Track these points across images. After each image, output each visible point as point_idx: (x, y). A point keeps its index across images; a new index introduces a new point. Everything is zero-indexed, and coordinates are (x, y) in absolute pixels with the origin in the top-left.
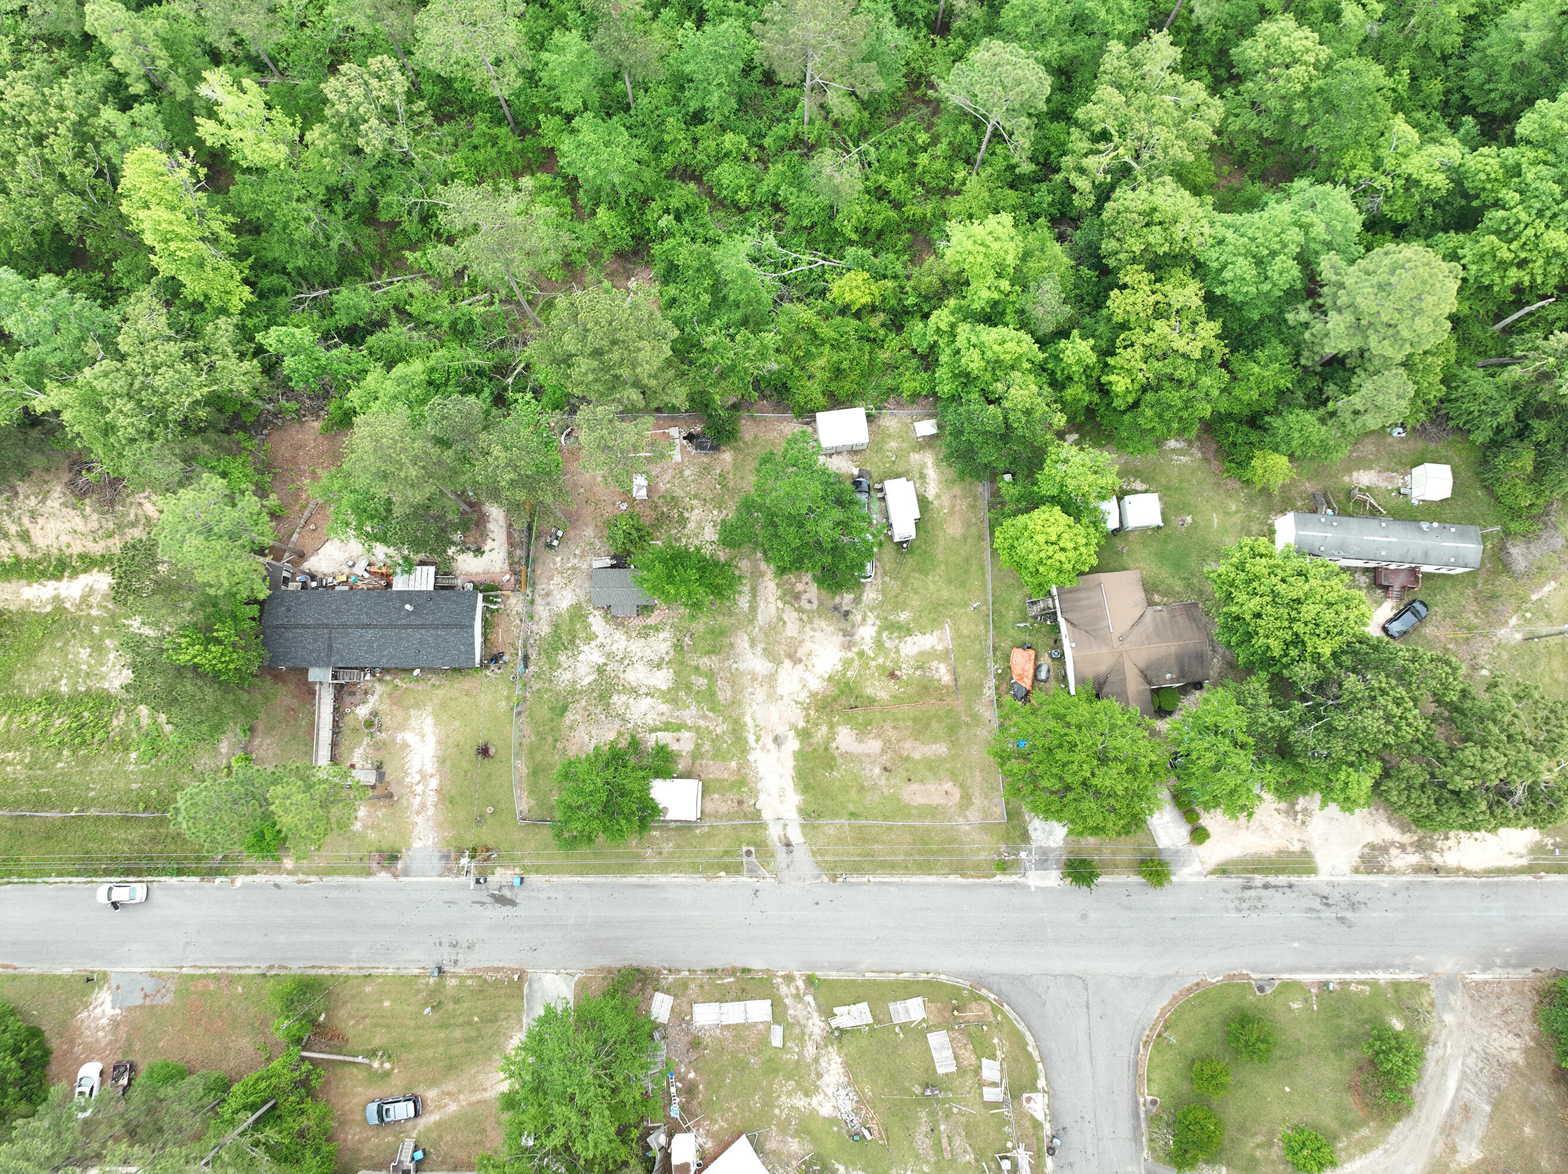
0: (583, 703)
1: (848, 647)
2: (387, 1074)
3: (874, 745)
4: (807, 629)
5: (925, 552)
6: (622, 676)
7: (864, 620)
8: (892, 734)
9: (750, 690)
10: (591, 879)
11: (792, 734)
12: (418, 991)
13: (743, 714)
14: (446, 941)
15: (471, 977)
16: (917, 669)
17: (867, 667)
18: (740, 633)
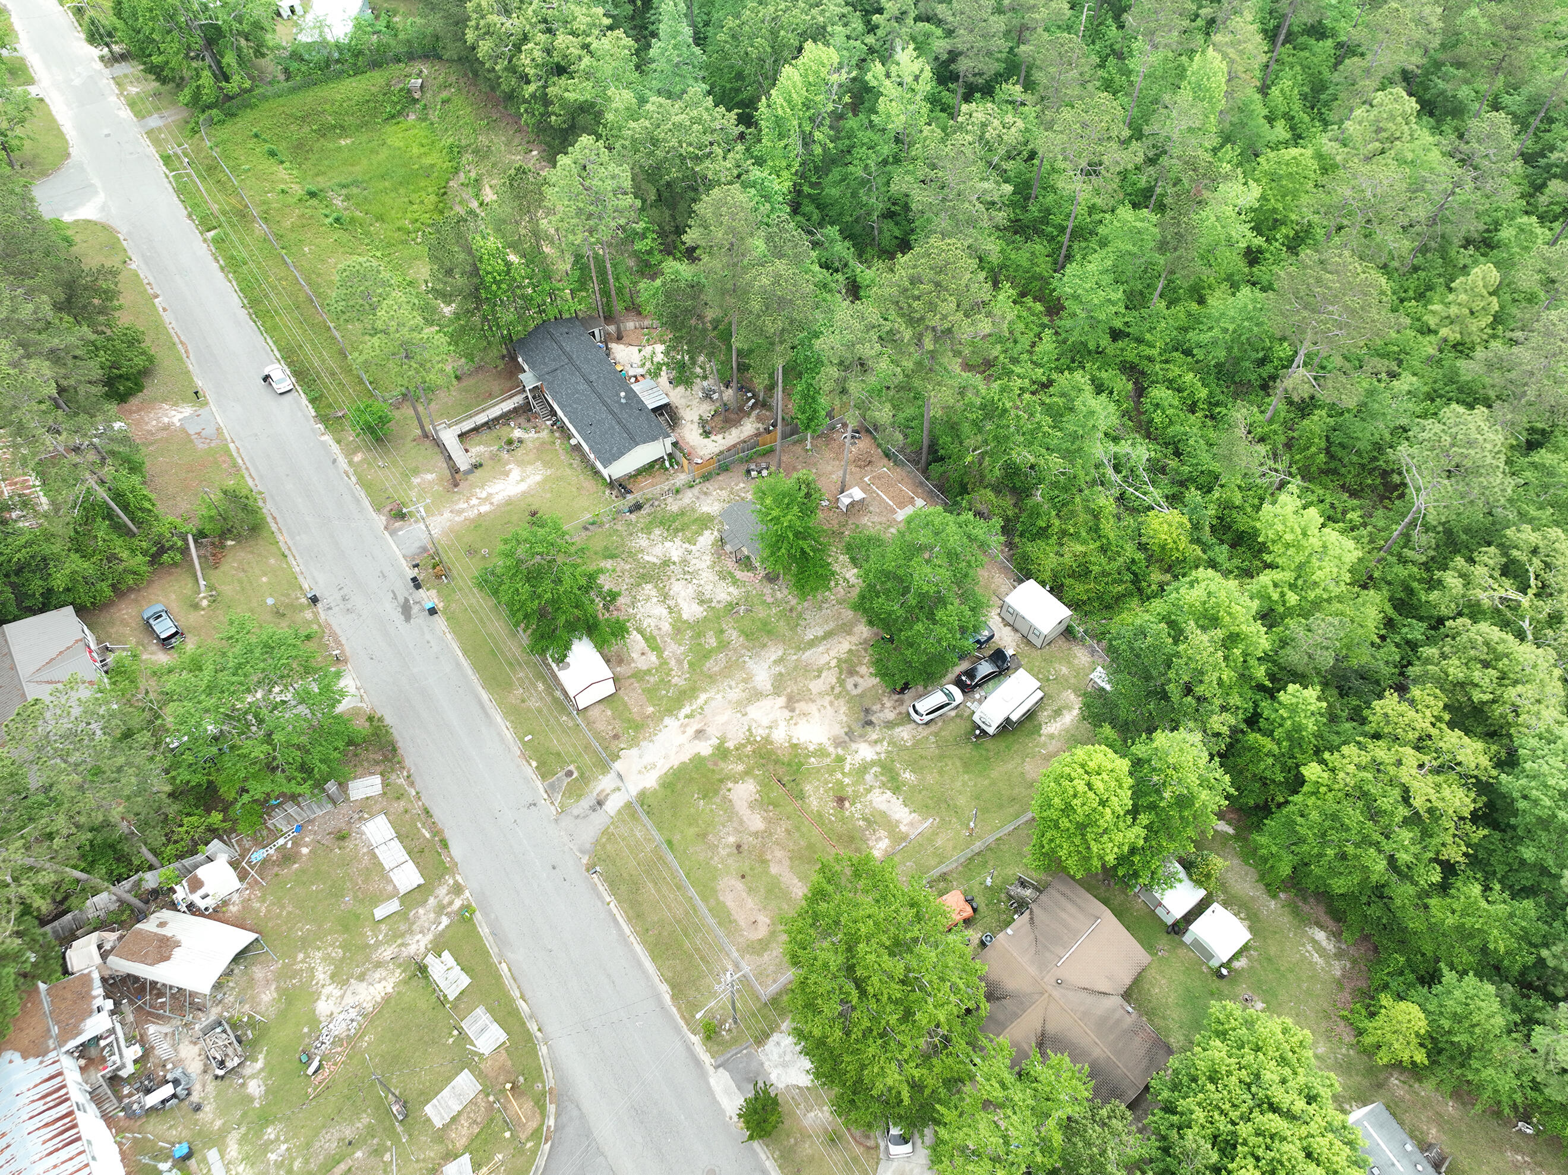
0: (628, 567)
1: (838, 743)
2: (196, 606)
3: (756, 822)
4: (828, 698)
5: (987, 759)
6: (673, 580)
7: (876, 742)
8: (780, 832)
9: (733, 683)
10: (465, 663)
11: (715, 742)
12: (288, 595)
13: (705, 690)
14: (345, 591)
15: (320, 626)
16: (864, 819)
17: (832, 772)
18: (781, 646)
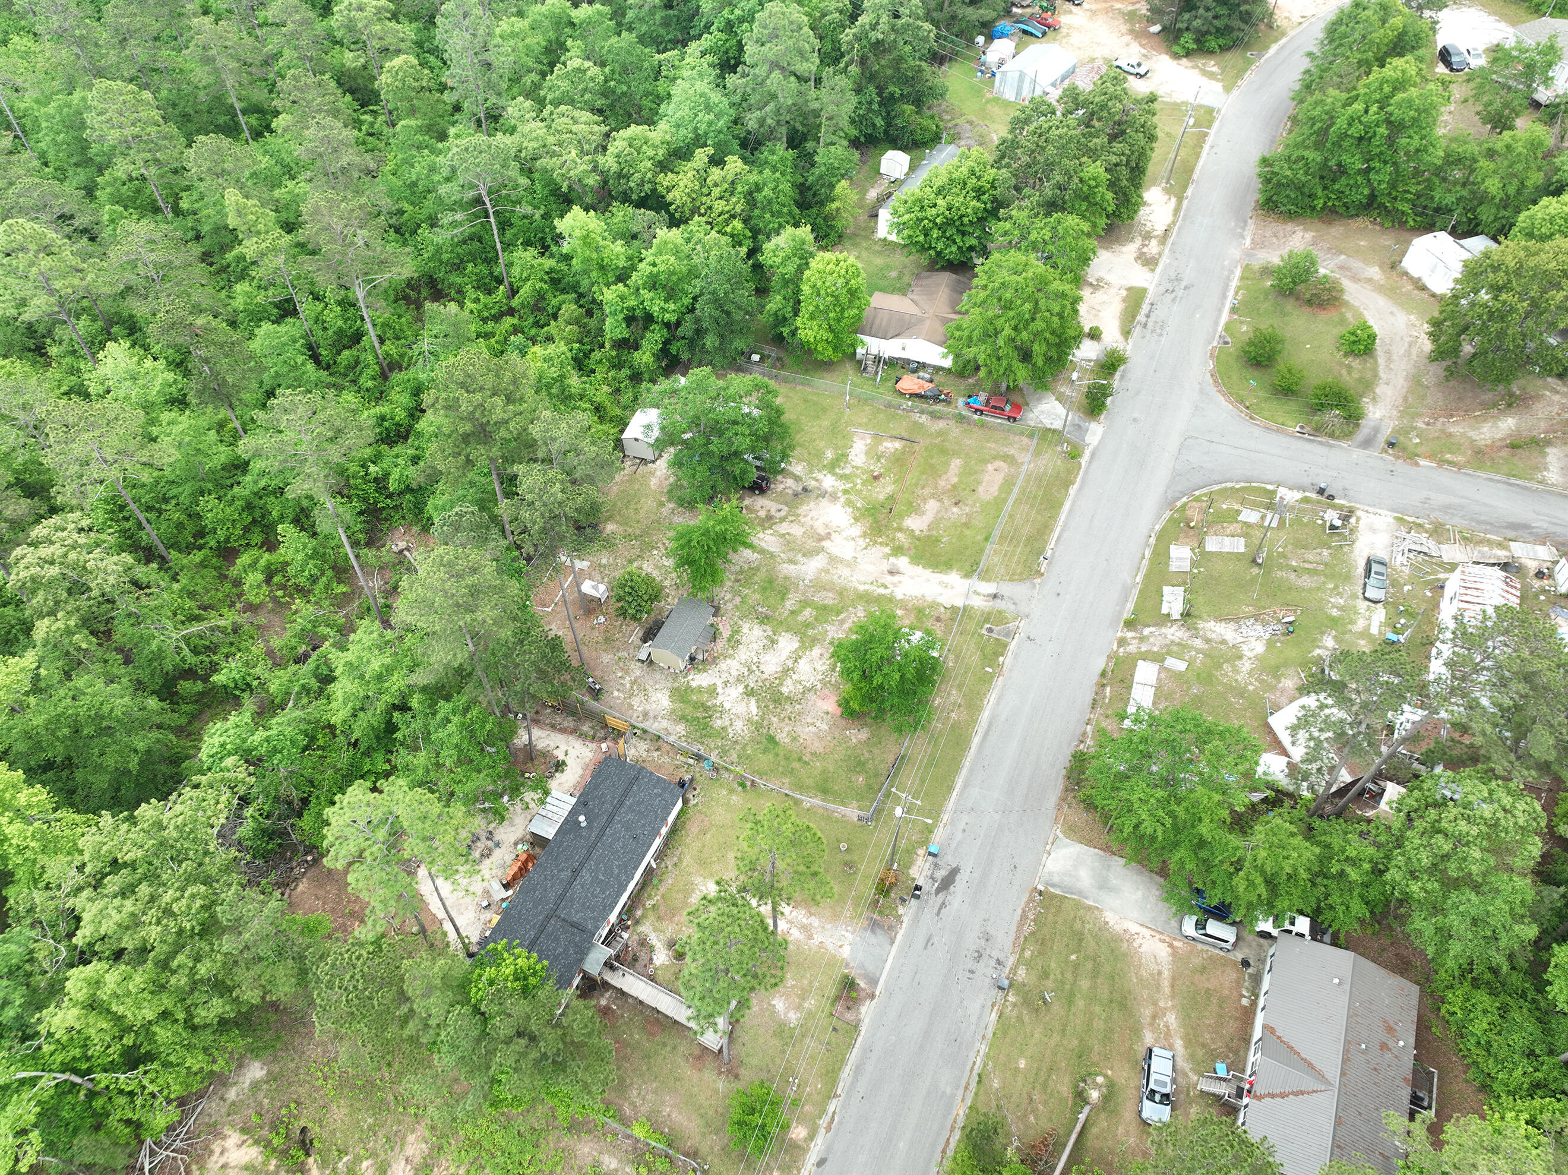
1: (835, 498)
3: (932, 505)
7: (817, 480)
9: (836, 577)
13: (855, 589)
14: (971, 964)
15: (1023, 950)
16: (878, 460)
17: (859, 492)
18: (779, 568)
